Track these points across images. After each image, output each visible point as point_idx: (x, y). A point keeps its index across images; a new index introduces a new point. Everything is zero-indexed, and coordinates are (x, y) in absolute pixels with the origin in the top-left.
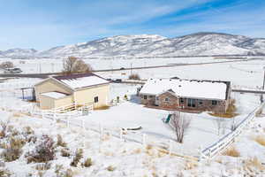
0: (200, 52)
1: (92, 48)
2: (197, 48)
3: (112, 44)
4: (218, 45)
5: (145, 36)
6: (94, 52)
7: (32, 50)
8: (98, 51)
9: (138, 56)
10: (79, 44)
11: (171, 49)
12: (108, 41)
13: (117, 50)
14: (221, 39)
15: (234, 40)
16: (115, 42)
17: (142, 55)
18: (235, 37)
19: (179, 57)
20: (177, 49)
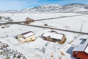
0: (72, 11)
1: (35, 9)
2: (71, 9)
3: (42, 8)
4: (78, 8)
5: (53, 5)
6: (36, 11)
7: (16, 10)
8: (37, 10)
9: (50, 12)
10: (31, 8)
11: (62, 10)
12: (41, 7)
13: (44, 10)
14: (79, 6)
15: (85, 6)
16: (43, 7)
17: (52, 12)
18: (85, 5)
19: (65, 12)
20: (64, 10)
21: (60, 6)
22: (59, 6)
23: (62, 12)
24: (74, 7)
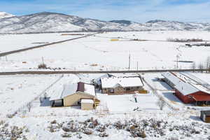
2: (44, 25)
4: (60, 23)
11: (21, 26)
14: (61, 18)
18: (72, 17)
19: (31, 33)
20: (26, 26)
21: (13, 17)
22: (11, 16)
23: (22, 31)
24: (50, 21)
